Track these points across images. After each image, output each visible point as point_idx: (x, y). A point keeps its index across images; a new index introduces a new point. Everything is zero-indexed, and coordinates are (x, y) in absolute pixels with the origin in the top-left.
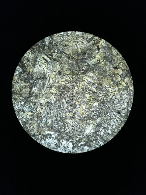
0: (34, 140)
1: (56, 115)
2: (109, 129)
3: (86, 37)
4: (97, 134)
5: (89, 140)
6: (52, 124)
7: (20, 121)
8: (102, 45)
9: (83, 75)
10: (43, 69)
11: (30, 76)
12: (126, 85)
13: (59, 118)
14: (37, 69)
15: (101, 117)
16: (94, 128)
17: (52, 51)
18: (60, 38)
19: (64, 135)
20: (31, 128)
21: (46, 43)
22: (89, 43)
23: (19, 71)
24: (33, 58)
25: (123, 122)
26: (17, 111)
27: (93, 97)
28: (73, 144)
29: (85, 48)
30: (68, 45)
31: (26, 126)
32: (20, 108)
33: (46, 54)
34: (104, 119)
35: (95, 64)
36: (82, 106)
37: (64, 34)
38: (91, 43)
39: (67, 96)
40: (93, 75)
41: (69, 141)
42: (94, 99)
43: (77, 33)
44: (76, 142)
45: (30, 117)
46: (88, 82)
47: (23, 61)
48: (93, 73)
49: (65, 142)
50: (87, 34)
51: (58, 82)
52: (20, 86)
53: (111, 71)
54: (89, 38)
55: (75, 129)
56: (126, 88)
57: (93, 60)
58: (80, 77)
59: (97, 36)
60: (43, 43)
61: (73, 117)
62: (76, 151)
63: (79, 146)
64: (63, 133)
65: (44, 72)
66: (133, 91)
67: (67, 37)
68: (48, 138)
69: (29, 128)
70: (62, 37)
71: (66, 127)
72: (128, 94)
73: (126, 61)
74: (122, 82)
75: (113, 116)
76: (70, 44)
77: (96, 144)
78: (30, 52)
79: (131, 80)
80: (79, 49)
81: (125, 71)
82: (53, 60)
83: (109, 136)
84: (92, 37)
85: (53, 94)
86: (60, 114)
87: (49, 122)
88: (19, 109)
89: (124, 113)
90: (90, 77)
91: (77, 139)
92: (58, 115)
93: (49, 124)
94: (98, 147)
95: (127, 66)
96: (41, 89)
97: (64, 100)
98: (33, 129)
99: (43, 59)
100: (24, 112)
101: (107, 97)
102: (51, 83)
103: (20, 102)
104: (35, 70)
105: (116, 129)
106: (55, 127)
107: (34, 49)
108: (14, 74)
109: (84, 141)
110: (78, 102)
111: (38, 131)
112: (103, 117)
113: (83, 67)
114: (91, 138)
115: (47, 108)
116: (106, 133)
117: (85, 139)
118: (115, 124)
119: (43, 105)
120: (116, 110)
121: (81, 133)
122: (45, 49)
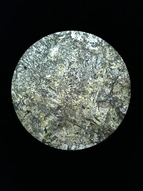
1: (88, 66)
2: (35, 51)
3: (58, 141)
4: (47, 47)
5: (55, 40)
6: (92, 56)
7: (122, 60)
8: (42, 134)
9: (60, 105)
10: (99, 111)
11: (112, 104)
12: (18, 95)
13: (84, 63)
14: (106, 111)
15: (43, 63)
16: (50, 52)
17: (91, 128)
18: (83, 140)
19: (80, 46)
20: (112, 53)
21: (96, 136)
22: (55, 136)
23: (123, 109)
24: (110, 122)
26: (125, 69)
27: (51, 83)
28: (71, 37)
29: (59, 131)
30: (75, 134)
31: (116, 55)
32: (123, 73)
33: (96, 125)
34: (40, 61)
35: (49, 115)
36: (62, 74)
38: (53, 136)
39: (76, 84)
40: (51, 105)
41: (75, 40)
44: (68, 38)
45: (112, 64)
46: (56, 98)
47: (119, 118)
48: (51, 107)
49: (79, 39)
51: (85, 98)
52: (122, 94)
53: (33, 109)
54: (55, 141)
55: (68, 51)
56: (18, 92)
57: (51, 120)
58: (64, 103)
60: (99, 135)
61: (70, 64)
63: (65, 35)
64: (81, 48)
65: (99, 107)
66: (12, 89)
67: (76, 142)
68: (96, 42)
69: (114, 53)
70: (81, 142)
71: (77, 53)
72: (17, 87)
73: (18, 119)
74: (22, 98)
75: (32, 64)
77: (48, 37)
78: (112, 127)
79: (14, 100)
80: (64, 130)
81: (19, 109)
82: (90, 119)
83: (35, 45)
84: (52, 142)
85: (91, 87)
86: (84, 67)
87: (94, 59)
89: (20, 67)
90: (54, 103)
91: (67, 42)
92: (86, 66)
93: (94, 57)
95: (18, 113)
96: (102, 91)
97: (79, 80)
98: (110, 51)
99: (100, 120)
100: (118, 69)
101: (37, 83)
102: (92, 97)
103: (122, 79)
104: (107, 109)
106: (89, 54)
107: (108, 130)
109: (60, 39)
110: (65, 79)
111: (105, 50)
112: (41, 63)
113: (61, 113)
114: (53, 43)
115: (96, 73)
116: (38, 48)
117: (59, 42)
118: (29, 56)
119: (100, 75)
120: (28, 70)
121: (63, 48)
122: (97, 130)
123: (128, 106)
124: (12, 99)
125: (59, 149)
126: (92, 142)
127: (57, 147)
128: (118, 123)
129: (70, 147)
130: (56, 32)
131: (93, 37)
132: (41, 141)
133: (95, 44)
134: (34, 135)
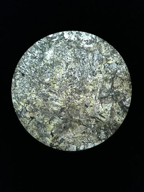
1: (85, 64)
2: (30, 57)
3: (66, 143)
4: (42, 51)
5: (49, 43)
6: (87, 54)
7: (118, 53)
8: (49, 138)
9: (63, 107)
10: (103, 107)
11: (115, 98)
12: (20, 103)
13: (81, 61)
15: (40, 68)
16: (46, 56)
17: (96, 126)
18: (90, 139)
19: (74, 45)
20: (107, 48)
21: (103, 133)
22: (62, 138)
23: (126, 102)
25: (17, 66)
26: (123, 63)
27: (51, 86)
28: (64, 37)
29: (65, 133)
30: (82, 133)
31: (112, 49)
32: (121, 66)
33: (102, 122)
34: (37, 66)
35: (54, 118)
36: (60, 76)
38: (60, 139)
39: (76, 84)
40: (54, 108)
41: (68, 40)
43: (75, 146)
44: (61, 40)
45: (109, 59)
46: (57, 101)
47: (124, 112)
48: (54, 110)
49: (72, 39)
51: (87, 96)
52: (123, 87)
53: (36, 115)
54: (63, 143)
55: (64, 52)
56: (19, 99)
57: (56, 123)
58: (66, 104)
60: (106, 132)
61: (67, 64)
63: (58, 37)
64: (75, 47)
65: (102, 104)
67: (84, 141)
68: (90, 40)
69: (110, 48)
70: (89, 141)
71: (73, 53)
72: (17, 95)
74: (24, 105)
75: (29, 70)
76: (81, 135)
77: (42, 40)
78: (118, 121)
79: (16, 109)
80: (70, 131)
81: (23, 117)
82: (95, 117)
83: (29, 50)
84: (60, 145)
85: (91, 85)
86: (81, 66)
87: (90, 56)
89: (18, 75)
90: (57, 106)
91: (61, 43)
92: (83, 64)
93: (90, 54)
95: (22, 121)
96: (103, 87)
97: (79, 80)
98: (105, 47)
99: (105, 116)
100: (116, 62)
101: (37, 88)
102: (93, 95)
103: (121, 72)
104: (110, 105)
105: (23, 58)
106: (84, 52)
107: (115, 125)
109: (53, 42)
110: (65, 80)
111: (100, 46)
112: (38, 68)
113: (65, 115)
114: (47, 46)
115: (94, 70)
116: (33, 53)
117: (52, 44)
118: (25, 63)
119: (99, 72)
120: (26, 77)
121: (58, 50)
122: (103, 126)
123: (130, 98)
124: (14, 107)
125: (68, 150)
126: (100, 139)
127: (65, 149)
128: (123, 117)
129: (78, 148)
130: (48, 35)
131: (87, 35)
132: (49, 145)
133: (89, 41)
134: (41, 140)
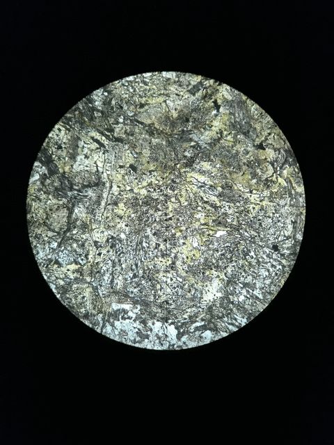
0: (88, 327)
1: (132, 266)
2: (257, 287)
3: (186, 83)
4: (230, 300)
5: (212, 316)
6: (125, 287)
7: (53, 287)
8: (225, 98)
9: (188, 169)
10: (95, 163)
11: (67, 183)
12: (287, 183)
13: (141, 272)
14: (80, 165)
15: (236, 262)
16: (221, 288)
17: (112, 120)
18: (128, 90)
19: (155, 309)
20: (79, 300)
21: (97, 103)
22: (194, 95)
23: (41, 173)
24: (69, 140)
25: (287, 269)
26: (44, 264)
27: (214, 218)
28: (177, 328)
29: (185, 107)
30: (147, 104)
31: (68, 296)
32: (49, 257)
33: (99, 128)
34: (243, 266)
35: (211, 143)
36: (191, 240)
37: (135, 79)
38: (199, 94)
39: (155, 220)
40: (209, 167)
41: (167, 322)
42: (217, 222)
43: (164, 76)
44: (183, 324)
45: (75, 275)
46: (200, 184)
47: (47, 150)
48: (210, 163)
49: (158, 324)
50: (187, 74)
51: (131, 190)
52: (46, 208)
53: (250, 153)
55: (180, 294)
56: (288, 191)
57: (207, 133)
58: (180, 175)
59: (211, 78)
60: (90, 105)
61: (173, 266)
62: (184, 343)
64: (152, 304)
65: (98, 171)
66: (304, 196)
67: (143, 85)
68: (119, 320)
69: (73, 300)
70: (132, 86)
71: (159, 292)
72: (292, 202)
73: (280, 128)
74: (277, 178)
75: (262, 258)
76: (150, 101)
77: (229, 324)
78: (61, 128)
79: (297, 170)
80: (174, 111)
81: (282, 151)
82: (115, 141)
83: (258, 303)
84: (199, 80)
85: (121, 218)
86: (141, 261)
87: (119, 283)
88: (49, 259)
89: (288, 249)
90: (202, 172)
91: (185, 316)
92: (136, 265)
93: (118, 287)
94: (235, 329)
95: (284, 141)
96: (94, 209)
97: (149, 230)
98: (84, 303)
99: (92, 141)
100: (60, 265)
101: (246, 215)
102: (116, 193)
103: (49, 243)
104: (77, 168)
105: (273, 286)
106: (132, 292)
107: (70, 119)
108: (28, 181)
109: (202, 320)
110: (181, 231)
111: (95, 306)
112: (241, 262)
113: (185, 150)
114: (217, 311)
115: (112, 251)
116: (251, 296)
117: (204, 315)
118: (269, 274)
119: (101, 246)
120: (270, 242)
121: (193, 301)
122: (96, 118)
123: (32, 180)
124: (300, 174)
133: (120, 317)
